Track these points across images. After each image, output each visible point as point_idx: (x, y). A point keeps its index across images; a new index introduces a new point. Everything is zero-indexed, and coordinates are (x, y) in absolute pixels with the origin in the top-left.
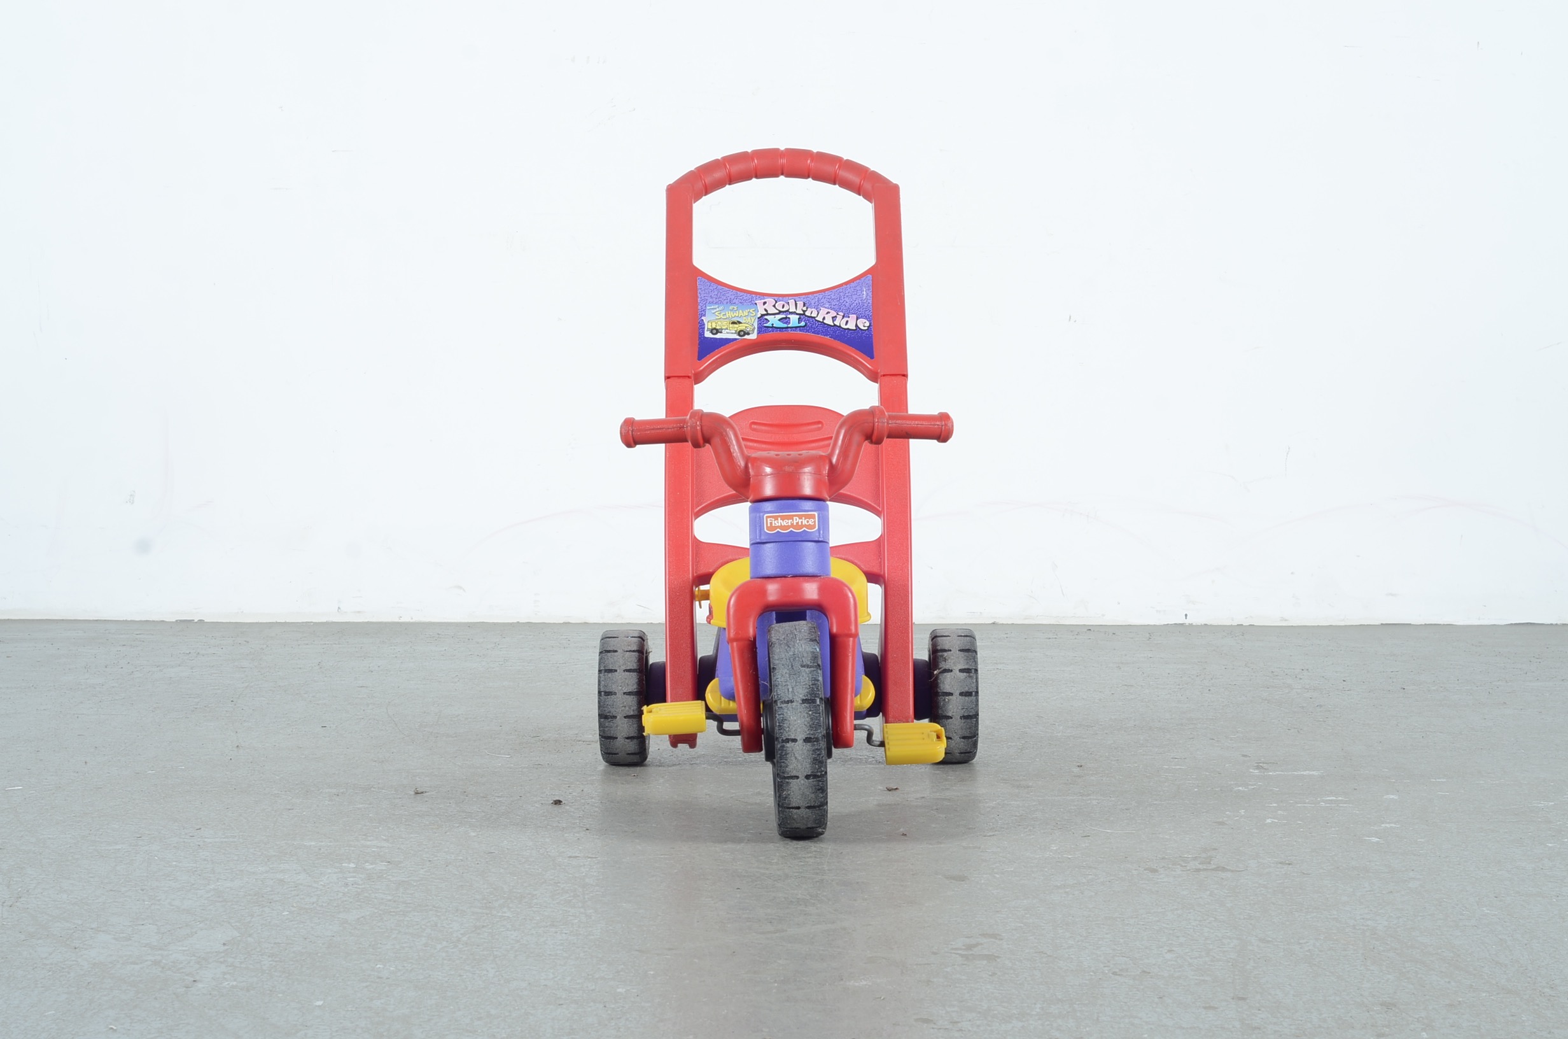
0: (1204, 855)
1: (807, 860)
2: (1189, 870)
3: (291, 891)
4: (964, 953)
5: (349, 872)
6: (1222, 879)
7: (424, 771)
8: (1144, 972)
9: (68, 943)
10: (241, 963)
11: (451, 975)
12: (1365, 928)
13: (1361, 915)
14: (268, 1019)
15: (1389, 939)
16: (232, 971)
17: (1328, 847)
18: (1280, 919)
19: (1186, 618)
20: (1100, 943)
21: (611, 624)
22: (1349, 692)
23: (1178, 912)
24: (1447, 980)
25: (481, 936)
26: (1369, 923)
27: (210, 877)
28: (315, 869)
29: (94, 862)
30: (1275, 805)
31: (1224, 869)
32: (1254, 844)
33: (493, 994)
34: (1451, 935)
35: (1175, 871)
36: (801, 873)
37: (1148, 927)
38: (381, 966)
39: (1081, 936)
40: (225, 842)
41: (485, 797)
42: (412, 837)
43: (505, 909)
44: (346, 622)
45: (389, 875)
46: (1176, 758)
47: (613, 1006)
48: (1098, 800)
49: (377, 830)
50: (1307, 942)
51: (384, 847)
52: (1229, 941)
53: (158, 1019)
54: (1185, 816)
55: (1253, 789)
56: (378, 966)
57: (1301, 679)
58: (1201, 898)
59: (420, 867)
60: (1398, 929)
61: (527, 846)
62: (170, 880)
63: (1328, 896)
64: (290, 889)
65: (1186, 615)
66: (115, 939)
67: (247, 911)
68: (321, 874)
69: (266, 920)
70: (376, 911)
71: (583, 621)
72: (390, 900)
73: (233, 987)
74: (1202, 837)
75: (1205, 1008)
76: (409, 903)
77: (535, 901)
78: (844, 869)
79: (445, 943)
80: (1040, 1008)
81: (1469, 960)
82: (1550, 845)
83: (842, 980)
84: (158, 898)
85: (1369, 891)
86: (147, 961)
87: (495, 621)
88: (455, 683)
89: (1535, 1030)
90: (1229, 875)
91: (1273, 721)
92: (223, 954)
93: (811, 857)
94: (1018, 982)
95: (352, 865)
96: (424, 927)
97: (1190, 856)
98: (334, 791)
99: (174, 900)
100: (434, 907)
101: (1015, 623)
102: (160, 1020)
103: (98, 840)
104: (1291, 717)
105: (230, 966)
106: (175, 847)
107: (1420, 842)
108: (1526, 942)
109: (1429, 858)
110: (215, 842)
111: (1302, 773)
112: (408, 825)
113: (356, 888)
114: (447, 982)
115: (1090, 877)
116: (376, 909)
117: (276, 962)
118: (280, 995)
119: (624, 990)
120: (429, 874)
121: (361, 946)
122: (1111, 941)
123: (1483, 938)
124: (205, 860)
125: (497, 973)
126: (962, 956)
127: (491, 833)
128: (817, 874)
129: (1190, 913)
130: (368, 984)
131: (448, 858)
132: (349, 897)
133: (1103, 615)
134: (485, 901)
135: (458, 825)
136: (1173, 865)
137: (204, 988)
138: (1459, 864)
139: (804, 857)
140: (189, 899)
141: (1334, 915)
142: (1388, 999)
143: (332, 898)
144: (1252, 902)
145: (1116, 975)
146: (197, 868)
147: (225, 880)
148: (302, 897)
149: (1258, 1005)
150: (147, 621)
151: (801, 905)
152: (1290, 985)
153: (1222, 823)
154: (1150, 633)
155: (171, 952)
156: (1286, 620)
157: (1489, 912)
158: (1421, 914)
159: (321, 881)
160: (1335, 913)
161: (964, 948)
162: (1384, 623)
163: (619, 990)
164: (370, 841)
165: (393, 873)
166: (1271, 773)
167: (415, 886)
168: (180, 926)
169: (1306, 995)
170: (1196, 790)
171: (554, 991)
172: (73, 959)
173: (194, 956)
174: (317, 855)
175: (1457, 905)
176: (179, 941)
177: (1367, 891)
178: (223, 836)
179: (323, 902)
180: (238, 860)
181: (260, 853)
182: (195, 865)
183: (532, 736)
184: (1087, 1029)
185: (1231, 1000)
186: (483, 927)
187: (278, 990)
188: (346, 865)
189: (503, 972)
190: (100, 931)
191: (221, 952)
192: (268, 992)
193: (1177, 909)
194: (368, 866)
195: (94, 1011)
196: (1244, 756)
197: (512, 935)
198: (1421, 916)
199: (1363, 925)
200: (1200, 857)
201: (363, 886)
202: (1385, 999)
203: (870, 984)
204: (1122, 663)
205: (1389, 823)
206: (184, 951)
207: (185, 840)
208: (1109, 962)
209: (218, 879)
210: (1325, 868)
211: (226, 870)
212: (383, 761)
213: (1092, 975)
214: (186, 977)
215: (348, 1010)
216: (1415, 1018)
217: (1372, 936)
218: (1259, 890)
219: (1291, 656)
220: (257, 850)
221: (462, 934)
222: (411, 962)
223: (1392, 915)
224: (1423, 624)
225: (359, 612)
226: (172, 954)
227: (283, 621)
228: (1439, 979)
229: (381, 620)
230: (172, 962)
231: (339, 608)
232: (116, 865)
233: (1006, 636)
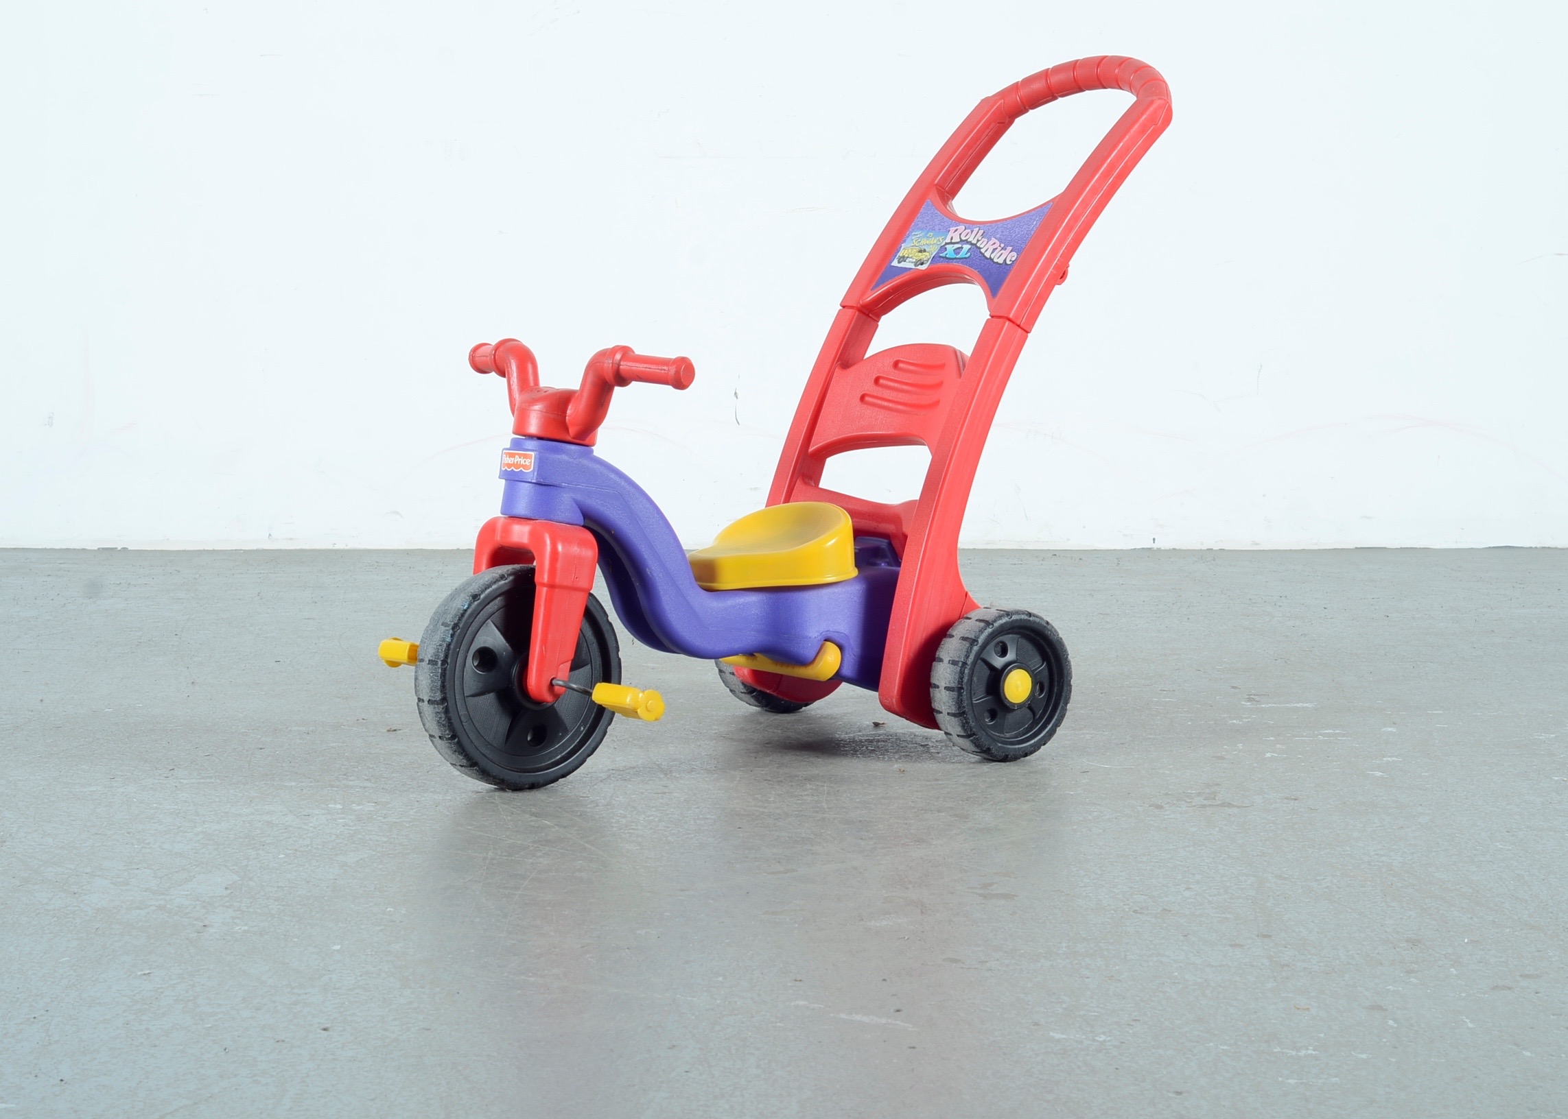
0: (1207, 791)
1: (805, 797)
2: (1195, 806)
3: (282, 833)
4: (980, 892)
5: (338, 814)
6: (1230, 815)
7: (391, 708)
8: (1165, 910)
9: (65, 888)
10: (248, 907)
12: (1381, 864)
13: (1374, 851)
14: (288, 963)
15: (1406, 875)
16: (240, 916)
17: (1331, 782)
18: (1294, 856)
19: (1154, 543)
20: (1116, 881)
22: (1332, 620)
23: (1190, 849)
24: (1469, 916)
26: (1384, 859)
27: (195, 819)
28: (302, 810)
29: (72, 805)
30: (1272, 738)
31: (1230, 805)
32: (1257, 779)
34: (1468, 871)
35: (1180, 807)
36: (801, 811)
37: (1161, 864)
38: (392, 910)
39: (1096, 874)
40: (203, 783)
42: (394, 777)
44: (277, 550)
45: (378, 816)
46: (1164, 691)
48: (1091, 734)
49: (356, 769)
51: (368, 787)
52: (1245, 878)
53: (177, 964)
54: (1182, 750)
55: (1248, 722)
56: (389, 909)
58: (1211, 834)
59: (409, 807)
60: (1414, 865)
62: (154, 823)
63: (1338, 832)
64: (280, 831)
65: (1154, 539)
68: (309, 815)
69: (263, 863)
70: (374, 853)
72: (385, 842)
73: (245, 931)
74: (1203, 772)
75: (1231, 946)
76: (407, 845)
78: (844, 807)
80: (1066, 947)
81: (1488, 895)
82: (1556, 778)
83: (863, 920)
84: (148, 842)
85: (1380, 826)
86: (151, 905)
87: (434, 548)
88: (405, 614)
89: (1562, 965)
90: (1236, 810)
91: (1258, 651)
92: (227, 899)
93: (808, 794)
94: (1040, 921)
95: (339, 806)
97: (1193, 792)
99: (163, 843)
101: (977, 548)
102: (178, 966)
103: (71, 781)
104: (1277, 647)
105: (238, 911)
106: (151, 788)
107: (1424, 775)
108: (1544, 877)
109: (1435, 792)
110: (192, 783)
111: (1295, 705)
112: (387, 764)
113: (348, 829)
115: (1095, 813)
116: (374, 850)
117: (283, 905)
118: (296, 940)
119: (644, 932)
120: (420, 814)
121: (366, 889)
122: (1127, 879)
123: (1500, 874)
124: (186, 802)
126: (980, 895)
128: (817, 812)
129: (1202, 850)
130: (382, 927)
131: (436, 797)
132: (343, 839)
133: (1068, 540)
135: (439, 764)
136: (1178, 801)
137: (215, 933)
138: (1466, 799)
139: (801, 795)
140: (179, 842)
141: (1347, 851)
142: (1413, 935)
143: (325, 841)
145: (1138, 913)
146: (179, 810)
147: (212, 822)
148: (295, 839)
149: (1283, 942)
150: (67, 549)
151: (806, 844)
152: (1313, 922)
153: (1222, 758)
154: (1118, 558)
156: (1257, 544)
157: (1502, 847)
158: (1434, 850)
159: (311, 822)
160: (1348, 849)
161: (979, 886)
162: (1358, 546)
163: (638, 932)
164: (353, 781)
165: (382, 814)
166: (1264, 706)
167: (408, 827)
168: (177, 870)
169: (1330, 932)
170: (1189, 723)
172: (75, 904)
173: (198, 900)
174: (300, 796)
175: (1470, 840)
176: (180, 886)
177: (1377, 827)
178: (199, 777)
179: (318, 844)
180: (220, 802)
181: (241, 795)
182: (176, 807)
184: (1117, 967)
185: (1256, 938)
187: (292, 934)
188: (332, 806)
190: (96, 875)
191: (225, 897)
192: (283, 937)
193: (1188, 847)
194: (355, 807)
195: (109, 957)
196: (1233, 687)
199: (1377, 861)
200: (1204, 793)
201: (355, 828)
202: (1410, 936)
203: (891, 924)
204: (1094, 590)
205: (1390, 757)
206: (187, 895)
207: (160, 781)
208: (1128, 900)
209: (204, 822)
210: (1332, 803)
211: (211, 812)
213: (1113, 914)
214: (195, 922)
215: (367, 955)
216: (1442, 954)
217: (1389, 872)
218: (1268, 826)
219: (1267, 582)
220: (237, 791)
223: (1406, 850)
224: (1399, 547)
225: (291, 539)
226: (175, 899)
227: (210, 548)
228: (1461, 915)
229: (313, 548)
230: (177, 907)
231: (270, 535)
232: (95, 808)
233: (969, 561)
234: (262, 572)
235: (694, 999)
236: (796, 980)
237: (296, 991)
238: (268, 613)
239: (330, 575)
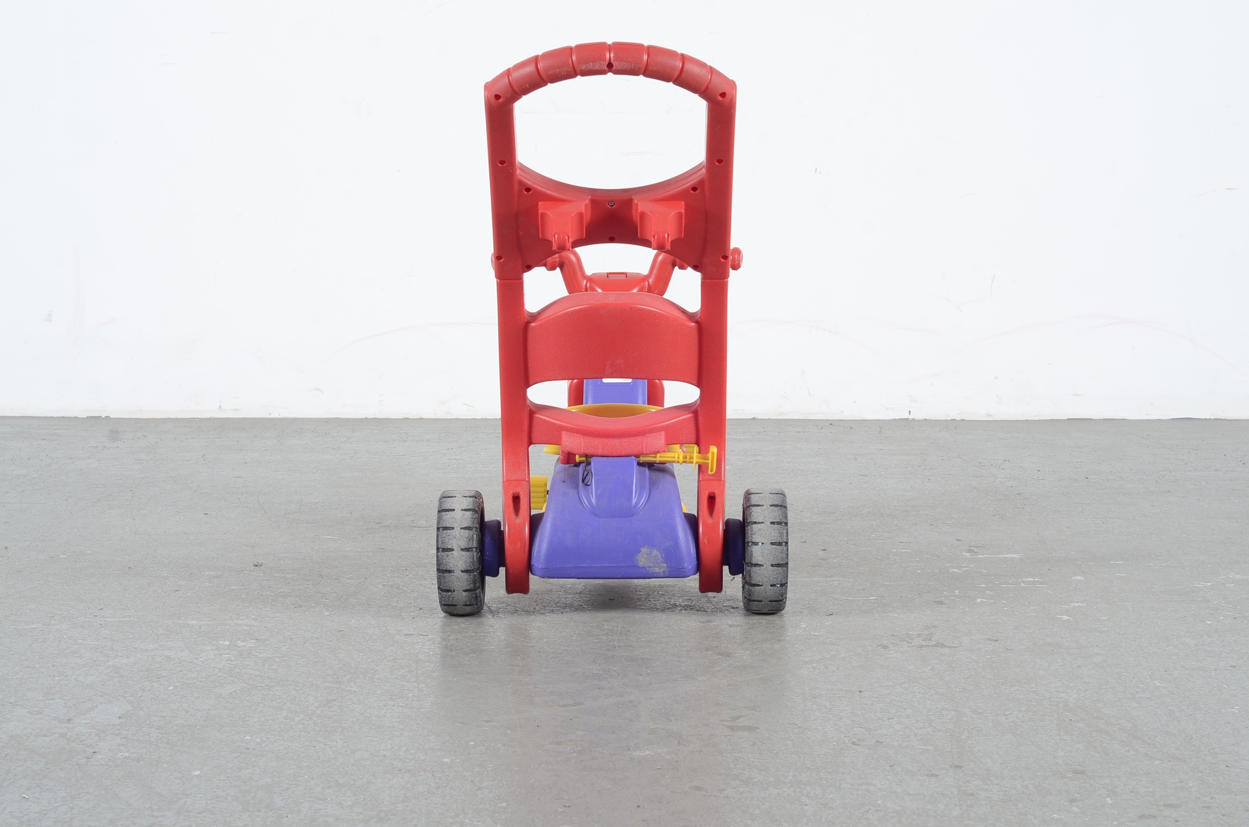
0: (926, 632)
1: (601, 637)
2: (914, 646)
3: (176, 667)
4: (729, 724)
5: (225, 650)
6: (941, 654)
7: (287, 555)
8: (878, 742)
10: (133, 735)
11: (307, 746)
12: (1059, 700)
13: (1055, 688)
14: (154, 788)
15: (1078, 710)
16: (125, 743)
17: (1027, 625)
18: (989, 692)
19: (910, 414)
20: (841, 714)
21: (442, 419)
22: (1043, 481)
23: (906, 685)
24: (1127, 749)
25: (332, 709)
26: (1062, 695)
27: (109, 654)
28: (197, 646)
29: (14, 640)
30: (983, 586)
31: (942, 646)
32: (967, 622)
33: (341, 763)
34: (1129, 706)
35: (902, 647)
36: (596, 650)
37: (880, 700)
38: (249, 738)
39: (826, 708)
40: (123, 621)
41: (336, 579)
42: (276, 617)
43: (352, 684)
44: (225, 418)
45: (257, 652)
46: (902, 543)
47: (440, 775)
48: (839, 581)
49: (248, 610)
50: (1012, 714)
51: (253, 625)
52: (947, 712)
53: (64, 788)
54: (910, 596)
55: (966, 571)
56: (247, 738)
57: (1003, 469)
58: (924, 672)
59: (283, 644)
60: (1086, 701)
61: (371, 625)
62: (76, 657)
63: (1028, 670)
64: (175, 665)
65: (910, 411)
66: (30, 713)
67: (139, 686)
68: (201, 650)
69: (154, 694)
70: (246, 686)
71: (419, 417)
72: (257, 676)
73: (126, 758)
74: (925, 615)
75: (928, 775)
76: (273, 678)
77: (377, 676)
78: (631, 646)
79: (302, 715)
80: (792, 776)
81: (1144, 730)
82: (1209, 622)
83: (629, 750)
84: (66, 674)
85: (1062, 666)
86: (55, 733)
87: (348, 417)
88: (314, 473)
89: (1199, 796)
90: (946, 650)
91: (981, 508)
92: (118, 727)
93: (604, 635)
94: (774, 752)
95: (227, 643)
96: (285, 700)
97: (914, 633)
98: (213, 573)
99: (79, 675)
100: (294, 682)
101: (771, 418)
103: (18, 619)
104: (996, 505)
105: (124, 738)
106: (81, 626)
107: (1103, 619)
108: (1191, 713)
109: (1110, 635)
110: (115, 621)
111: (1005, 556)
112: (274, 605)
113: (230, 664)
114: (303, 752)
115: (833, 653)
116: (246, 684)
117: (162, 734)
118: (165, 765)
119: (449, 760)
120: (290, 650)
121: (232, 719)
122: (850, 713)
123: (1155, 710)
124: (105, 638)
125: (345, 744)
126: (728, 727)
127: (342, 612)
128: (609, 650)
129: (915, 686)
130: (238, 754)
131: (306, 635)
132: (224, 673)
133: (843, 412)
134: (336, 676)
135: (314, 605)
136: (901, 641)
137: (101, 759)
138: (1134, 641)
140: (92, 675)
141: (1033, 688)
142: (1078, 767)
143: (210, 674)
144: (966, 676)
145: (856, 745)
146: (99, 645)
147: (121, 657)
148: (185, 672)
149: (971, 773)
150: (63, 417)
151: (595, 679)
152: (997, 753)
153: (941, 603)
154: (880, 426)
155: (75, 725)
157: (1160, 684)
158: (1104, 687)
159: (201, 657)
160: (1034, 686)
161: (729, 719)
162: (1070, 418)
163: (445, 760)
164: (242, 620)
165: (260, 649)
166: (980, 556)
167: (278, 662)
168: (83, 701)
169: (1011, 763)
170: (919, 572)
171: (391, 761)
173: (94, 728)
174: (197, 634)
175: (1134, 678)
176: (83, 715)
177: (1060, 666)
178: (121, 616)
179: (202, 677)
180: (133, 638)
181: (151, 632)
182: (97, 643)
183: (376, 522)
184: (831, 795)
185: (949, 768)
186: (334, 700)
187: (163, 760)
188: (222, 642)
189: (350, 743)
190: (17, 705)
191: (118, 725)
192: (155, 762)
193: (904, 683)
194: (240, 643)
195: (10, 781)
196: (958, 540)
197: (357, 708)
198: (1104, 689)
199: (1057, 698)
200: (923, 634)
201: (235, 663)
202: (1076, 767)
203: (652, 754)
204: (858, 455)
205: (1077, 602)
206: (87, 724)
207: (89, 619)
208: (849, 732)
209: (116, 656)
210: (1025, 644)
211: (124, 647)
212: (254, 546)
213: (835, 745)
214: (87, 749)
215: (221, 780)
216: (1101, 785)
217: (1065, 708)
218: (971, 665)
219: (995, 448)
220: (149, 628)
221: (316, 707)
222: (274, 734)
223: (1080, 688)
224: (1102, 418)
225: (236, 410)
226: (76, 727)
227: (174, 417)
228: (1120, 748)
229: (254, 417)
230: (76, 735)
231: (220, 406)
232: (32, 643)
233: (763, 430)
234: (210, 437)
235: (479, 823)
236: (565, 806)
237: (155, 813)
238: (207, 472)
239: (262, 440)
